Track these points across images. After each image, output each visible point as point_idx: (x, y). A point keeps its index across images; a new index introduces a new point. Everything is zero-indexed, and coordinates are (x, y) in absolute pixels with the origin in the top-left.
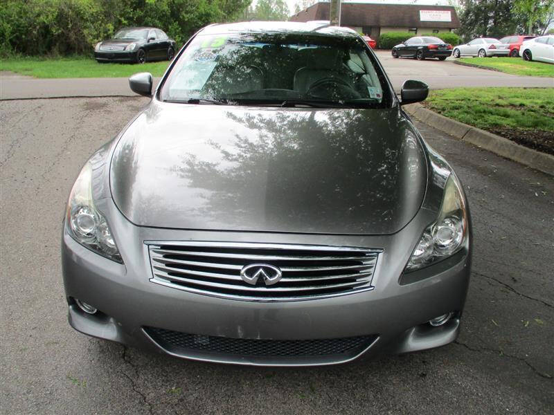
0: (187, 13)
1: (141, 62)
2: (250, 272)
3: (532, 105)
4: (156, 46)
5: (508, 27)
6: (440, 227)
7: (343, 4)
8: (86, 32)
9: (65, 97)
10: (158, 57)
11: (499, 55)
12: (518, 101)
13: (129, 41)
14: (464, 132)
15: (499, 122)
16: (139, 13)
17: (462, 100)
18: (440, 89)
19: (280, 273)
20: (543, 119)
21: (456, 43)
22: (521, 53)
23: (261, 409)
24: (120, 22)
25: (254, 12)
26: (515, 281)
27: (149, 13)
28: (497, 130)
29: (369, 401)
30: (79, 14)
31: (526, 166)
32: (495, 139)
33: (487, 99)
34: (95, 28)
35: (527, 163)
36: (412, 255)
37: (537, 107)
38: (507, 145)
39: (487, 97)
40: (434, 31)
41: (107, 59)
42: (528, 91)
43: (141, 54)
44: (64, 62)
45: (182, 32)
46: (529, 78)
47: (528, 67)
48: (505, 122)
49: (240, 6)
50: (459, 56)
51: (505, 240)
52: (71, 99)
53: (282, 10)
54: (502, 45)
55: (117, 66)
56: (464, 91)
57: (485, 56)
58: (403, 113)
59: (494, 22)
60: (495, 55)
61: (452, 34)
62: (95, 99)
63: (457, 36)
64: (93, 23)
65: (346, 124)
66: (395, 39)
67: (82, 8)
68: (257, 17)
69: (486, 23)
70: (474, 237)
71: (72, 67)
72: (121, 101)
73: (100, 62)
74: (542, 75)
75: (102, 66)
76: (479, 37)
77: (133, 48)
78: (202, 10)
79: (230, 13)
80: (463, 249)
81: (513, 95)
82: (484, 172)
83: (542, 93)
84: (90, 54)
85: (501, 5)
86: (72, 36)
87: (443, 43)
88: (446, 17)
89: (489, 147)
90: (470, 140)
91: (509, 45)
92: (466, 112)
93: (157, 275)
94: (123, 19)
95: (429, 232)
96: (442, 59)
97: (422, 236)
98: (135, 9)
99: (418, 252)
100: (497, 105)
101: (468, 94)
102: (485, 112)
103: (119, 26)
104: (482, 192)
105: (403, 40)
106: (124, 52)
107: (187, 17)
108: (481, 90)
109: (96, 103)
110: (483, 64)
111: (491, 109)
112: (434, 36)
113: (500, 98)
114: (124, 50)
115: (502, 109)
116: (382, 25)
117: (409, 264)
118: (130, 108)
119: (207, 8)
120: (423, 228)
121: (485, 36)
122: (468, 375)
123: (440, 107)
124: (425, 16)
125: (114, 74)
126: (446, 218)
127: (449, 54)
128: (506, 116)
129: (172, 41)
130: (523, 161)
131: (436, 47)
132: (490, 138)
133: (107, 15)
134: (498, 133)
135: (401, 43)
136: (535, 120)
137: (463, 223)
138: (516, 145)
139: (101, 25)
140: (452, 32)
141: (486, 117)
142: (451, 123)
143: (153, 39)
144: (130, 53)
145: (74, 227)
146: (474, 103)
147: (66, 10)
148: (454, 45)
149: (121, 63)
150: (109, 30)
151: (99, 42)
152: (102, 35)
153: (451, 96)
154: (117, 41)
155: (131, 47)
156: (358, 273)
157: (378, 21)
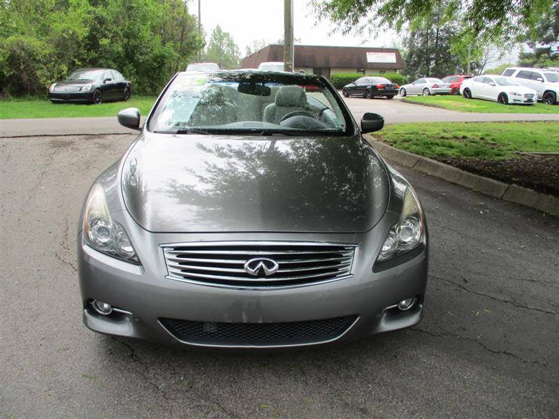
0: (141, 54)
1: (98, 102)
2: (252, 265)
3: (473, 137)
4: (112, 86)
5: (449, 68)
6: (402, 227)
7: (296, 46)
8: (39, 73)
9: (29, 136)
10: (114, 97)
11: (442, 94)
12: (460, 134)
13: (85, 82)
14: (414, 161)
15: (445, 152)
16: (93, 54)
17: (411, 134)
18: (391, 124)
19: (277, 266)
20: (483, 149)
21: (402, 82)
22: (461, 91)
23: (261, 390)
24: (74, 63)
25: (206, 54)
26: (466, 281)
27: (103, 54)
28: (444, 159)
29: (352, 378)
30: (32, 55)
31: (470, 189)
32: (442, 167)
33: (434, 133)
34: (48, 68)
35: (471, 186)
36: (381, 251)
37: (478, 139)
38: (453, 171)
39: (433, 131)
40: (380, 73)
41: (62, 100)
42: (469, 126)
43: (97, 95)
44: (17, 103)
45: (137, 73)
46: (470, 114)
47: (468, 104)
48: (450, 152)
49: (194, 48)
50: (405, 95)
51: (456, 250)
52: (35, 138)
53: (233, 52)
54: (444, 84)
55: (72, 106)
56: (412, 126)
57: (429, 94)
58: (363, 140)
59: (436, 63)
60: (438, 94)
61: (398, 74)
62: (60, 137)
63: (401, 77)
64: (45, 64)
65: (308, 153)
66: (345, 79)
67: (35, 49)
68: (209, 59)
69: (428, 64)
70: (430, 236)
71: (25, 108)
72: (87, 139)
73: (54, 102)
74: (480, 111)
75: (57, 106)
76: (423, 77)
77: (89, 89)
78: (156, 52)
79: (185, 55)
80: (422, 244)
81: (456, 128)
82: (434, 195)
83: (481, 127)
84: (44, 95)
85: (441, 48)
86: (25, 77)
87: (390, 83)
88: (391, 58)
89: (438, 174)
90: (421, 169)
91: (450, 84)
92: (415, 144)
93: (172, 272)
94: (76, 60)
95: (394, 230)
96: (390, 97)
97: (389, 234)
98: (89, 50)
99: (386, 248)
100: (442, 138)
101: (416, 129)
102: (432, 144)
103: (73, 67)
104: (433, 212)
105: (352, 80)
106: (80, 92)
107: (141, 58)
108: (427, 125)
109: (63, 141)
110: (427, 102)
111: (437, 141)
112: (381, 76)
113: (444, 131)
114: (80, 90)
115: (446, 141)
116: (331, 66)
117: (380, 256)
118: (97, 145)
119: (161, 50)
120: (389, 227)
121: (428, 76)
122: (432, 355)
123: (391, 140)
124: (372, 58)
125: (71, 114)
126: (406, 219)
127: (396, 93)
128: (451, 147)
129: (127, 82)
130: (467, 185)
131: (384, 87)
132: (438, 166)
133: (61, 56)
134: (445, 162)
135: (350, 83)
136: (477, 150)
137: (420, 224)
138: (461, 171)
139: (54, 66)
140: (398, 72)
141: (433, 148)
142: (403, 154)
143: (110, 80)
144: (86, 94)
145: (92, 237)
146: (423, 136)
147: (18, 51)
148: (400, 85)
149: (76, 103)
150: (63, 71)
151: (53, 83)
152: (55, 76)
153: (401, 131)
154: (72, 82)
155: (87, 88)
156: (340, 263)
157: (327, 62)
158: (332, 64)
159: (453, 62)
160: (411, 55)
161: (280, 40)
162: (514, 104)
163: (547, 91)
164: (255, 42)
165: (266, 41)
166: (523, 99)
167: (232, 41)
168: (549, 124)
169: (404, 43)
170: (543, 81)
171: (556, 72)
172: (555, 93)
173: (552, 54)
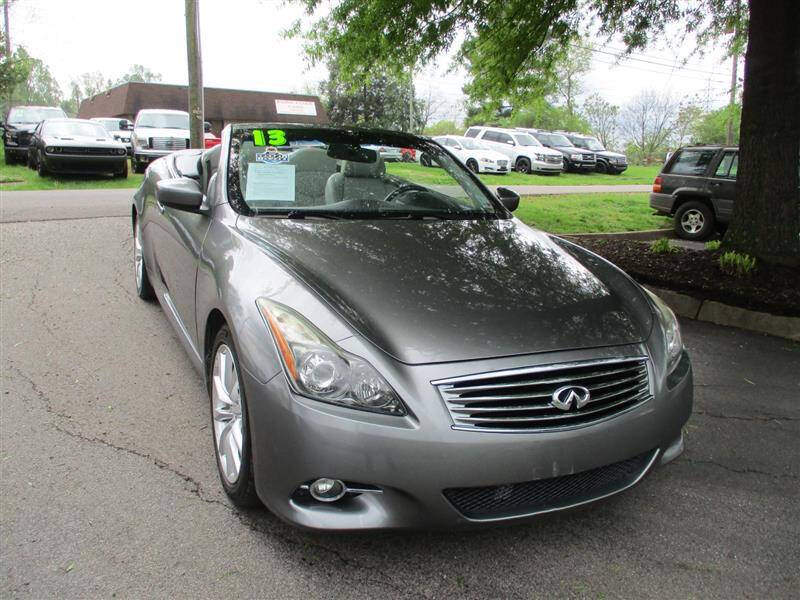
19: (588, 394)
85: (370, 97)
88: (310, 109)
93: (458, 420)
116: (225, 117)
124: (283, 108)
156: (637, 383)
157: (219, 111)
158: (226, 114)
159: (387, 117)
160: (332, 106)
161: (127, 75)
162: (486, 173)
163: (520, 157)
164: (86, 76)
165: (104, 76)
166: (496, 167)
167: (47, 73)
168: (555, 198)
169: (322, 89)
170: (514, 145)
171: (527, 134)
172: (529, 159)
173: (504, 110)
